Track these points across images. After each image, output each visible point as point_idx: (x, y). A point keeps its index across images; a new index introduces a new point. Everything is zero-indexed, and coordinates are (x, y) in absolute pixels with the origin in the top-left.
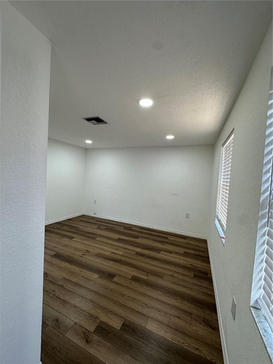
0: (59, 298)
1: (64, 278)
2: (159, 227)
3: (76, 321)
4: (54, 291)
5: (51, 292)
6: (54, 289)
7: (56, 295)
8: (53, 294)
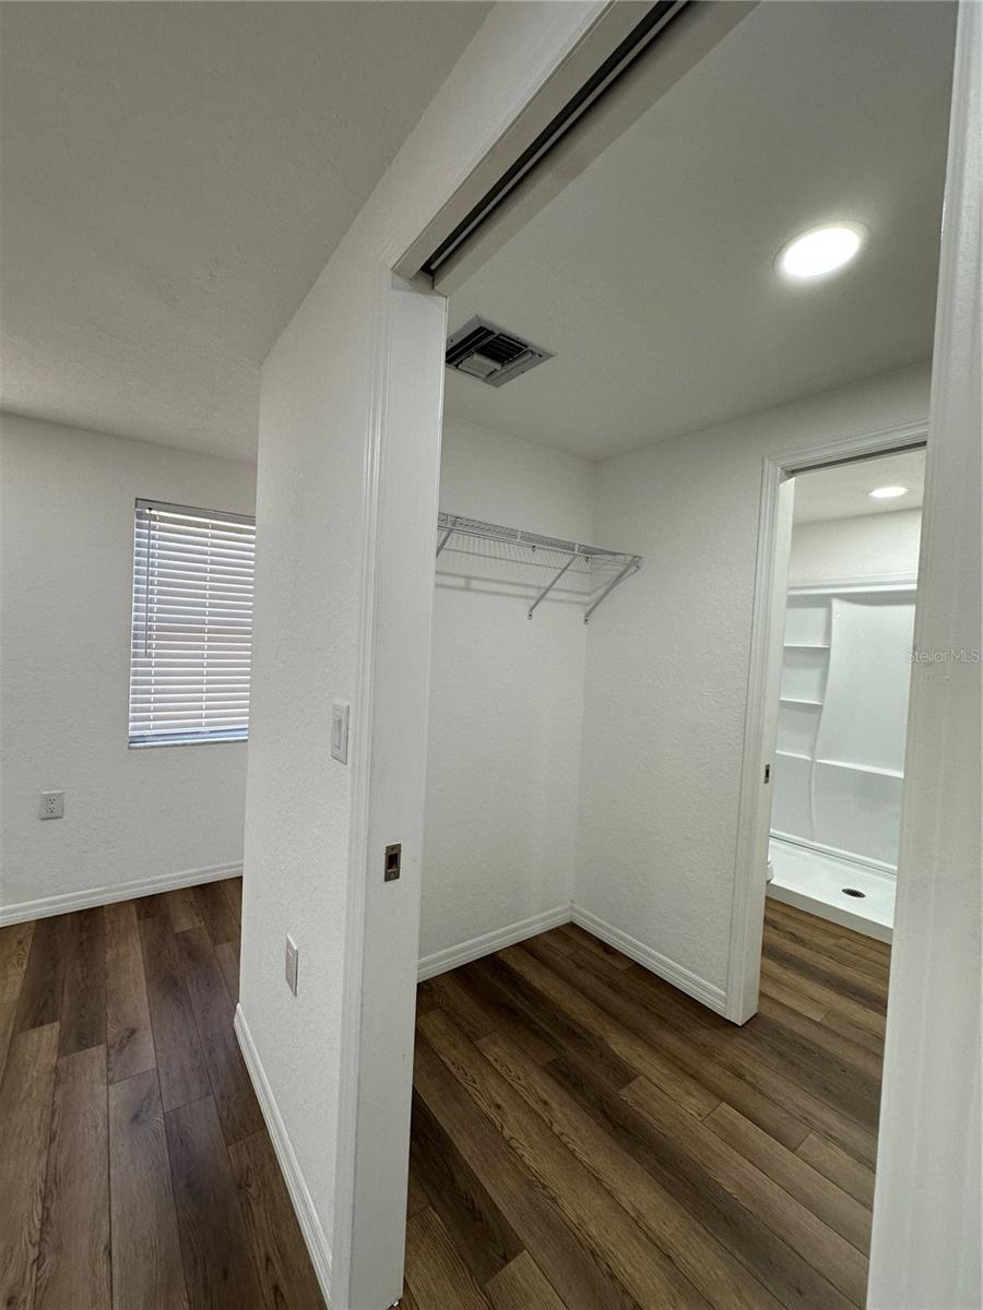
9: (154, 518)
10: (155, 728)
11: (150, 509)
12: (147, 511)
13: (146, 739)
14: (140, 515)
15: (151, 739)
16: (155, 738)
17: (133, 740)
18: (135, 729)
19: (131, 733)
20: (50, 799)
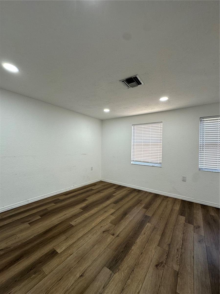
0: (183, 244)
1: (159, 245)
2: (74, 186)
3: (193, 232)
4: (177, 250)
5: (180, 252)
6: (176, 251)
7: (181, 247)
8: (182, 250)
9: (204, 121)
10: (205, 167)
11: (203, 119)
12: (203, 120)
13: (203, 169)
14: (201, 121)
15: (204, 169)
16: (205, 169)
17: (200, 169)
18: (200, 166)
19: (199, 167)
20: (184, 177)
